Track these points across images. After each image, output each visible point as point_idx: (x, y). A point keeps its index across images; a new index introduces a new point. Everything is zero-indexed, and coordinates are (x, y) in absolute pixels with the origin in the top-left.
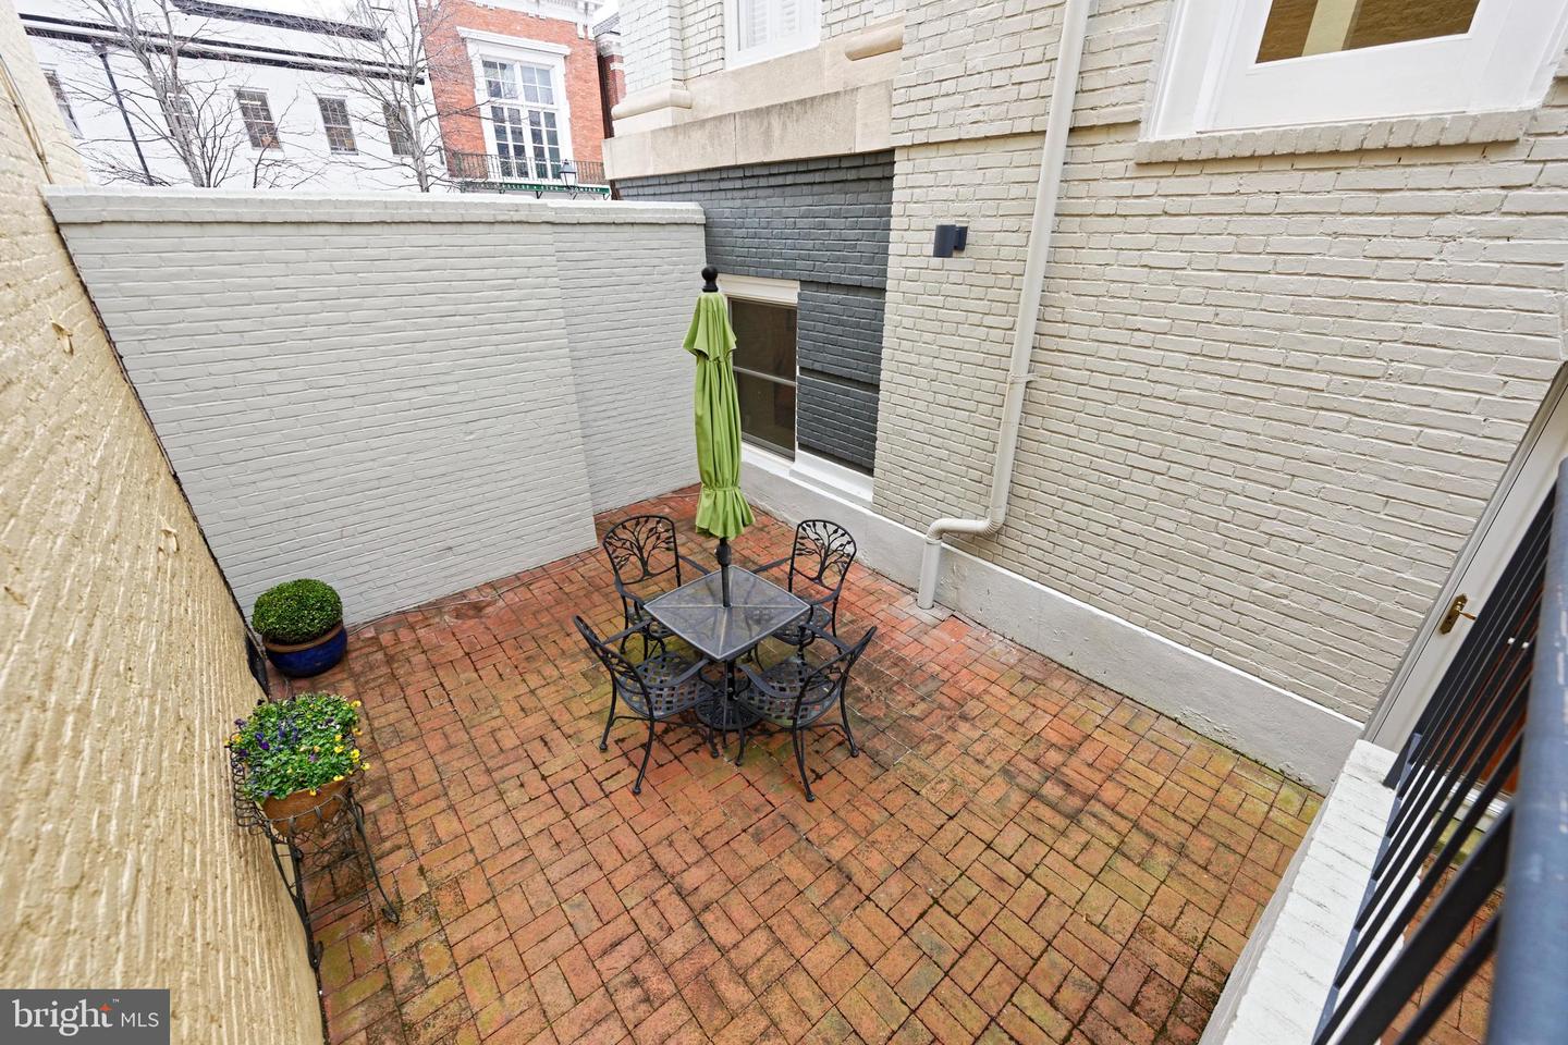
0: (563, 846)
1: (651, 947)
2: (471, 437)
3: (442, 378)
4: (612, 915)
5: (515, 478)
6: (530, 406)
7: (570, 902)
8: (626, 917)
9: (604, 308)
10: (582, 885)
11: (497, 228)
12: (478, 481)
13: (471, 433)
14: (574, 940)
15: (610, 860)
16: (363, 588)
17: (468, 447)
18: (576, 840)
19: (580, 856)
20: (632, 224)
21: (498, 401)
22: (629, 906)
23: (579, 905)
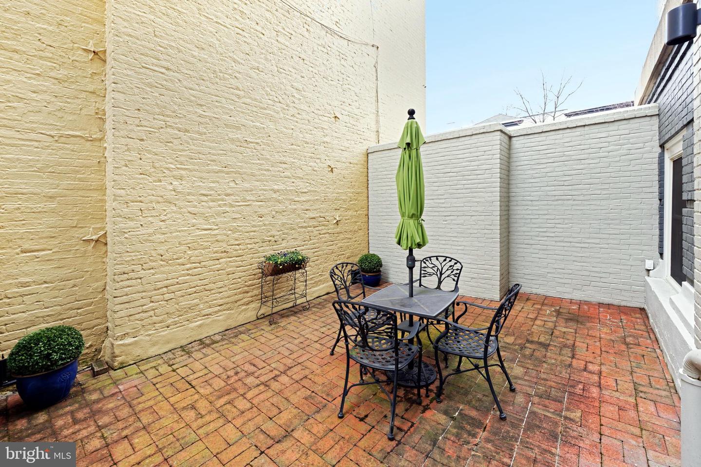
2: (445, 222)
3: (440, 197)
5: (460, 246)
6: (473, 213)
9: (555, 174)
11: (474, 137)
12: (444, 242)
13: (446, 221)
16: (397, 270)
17: (444, 226)
20: (584, 126)
21: (459, 209)
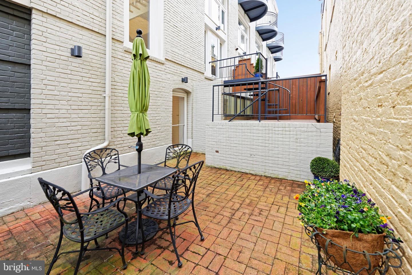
0: (240, 250)
1: (251, 215)
4: (250, 225)
7: (256, 235)
8: (248, 222)
10: (249, 236)
14: (264, 229)
15: (235, 234)
18: (235, 247)
19: (239, 242)
22: (245, 223)
23: (254, 233)
